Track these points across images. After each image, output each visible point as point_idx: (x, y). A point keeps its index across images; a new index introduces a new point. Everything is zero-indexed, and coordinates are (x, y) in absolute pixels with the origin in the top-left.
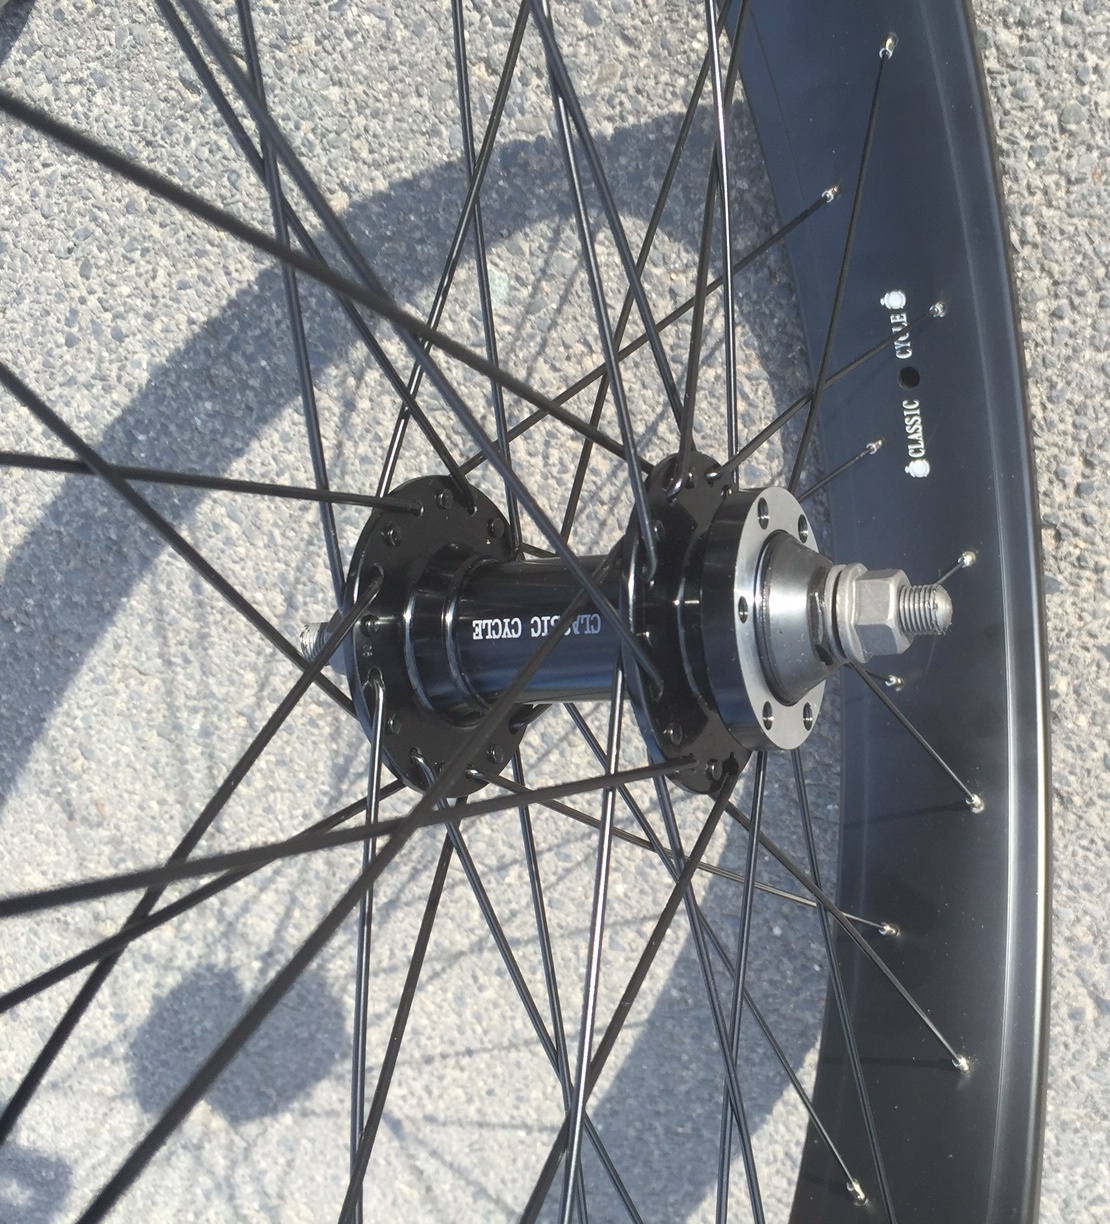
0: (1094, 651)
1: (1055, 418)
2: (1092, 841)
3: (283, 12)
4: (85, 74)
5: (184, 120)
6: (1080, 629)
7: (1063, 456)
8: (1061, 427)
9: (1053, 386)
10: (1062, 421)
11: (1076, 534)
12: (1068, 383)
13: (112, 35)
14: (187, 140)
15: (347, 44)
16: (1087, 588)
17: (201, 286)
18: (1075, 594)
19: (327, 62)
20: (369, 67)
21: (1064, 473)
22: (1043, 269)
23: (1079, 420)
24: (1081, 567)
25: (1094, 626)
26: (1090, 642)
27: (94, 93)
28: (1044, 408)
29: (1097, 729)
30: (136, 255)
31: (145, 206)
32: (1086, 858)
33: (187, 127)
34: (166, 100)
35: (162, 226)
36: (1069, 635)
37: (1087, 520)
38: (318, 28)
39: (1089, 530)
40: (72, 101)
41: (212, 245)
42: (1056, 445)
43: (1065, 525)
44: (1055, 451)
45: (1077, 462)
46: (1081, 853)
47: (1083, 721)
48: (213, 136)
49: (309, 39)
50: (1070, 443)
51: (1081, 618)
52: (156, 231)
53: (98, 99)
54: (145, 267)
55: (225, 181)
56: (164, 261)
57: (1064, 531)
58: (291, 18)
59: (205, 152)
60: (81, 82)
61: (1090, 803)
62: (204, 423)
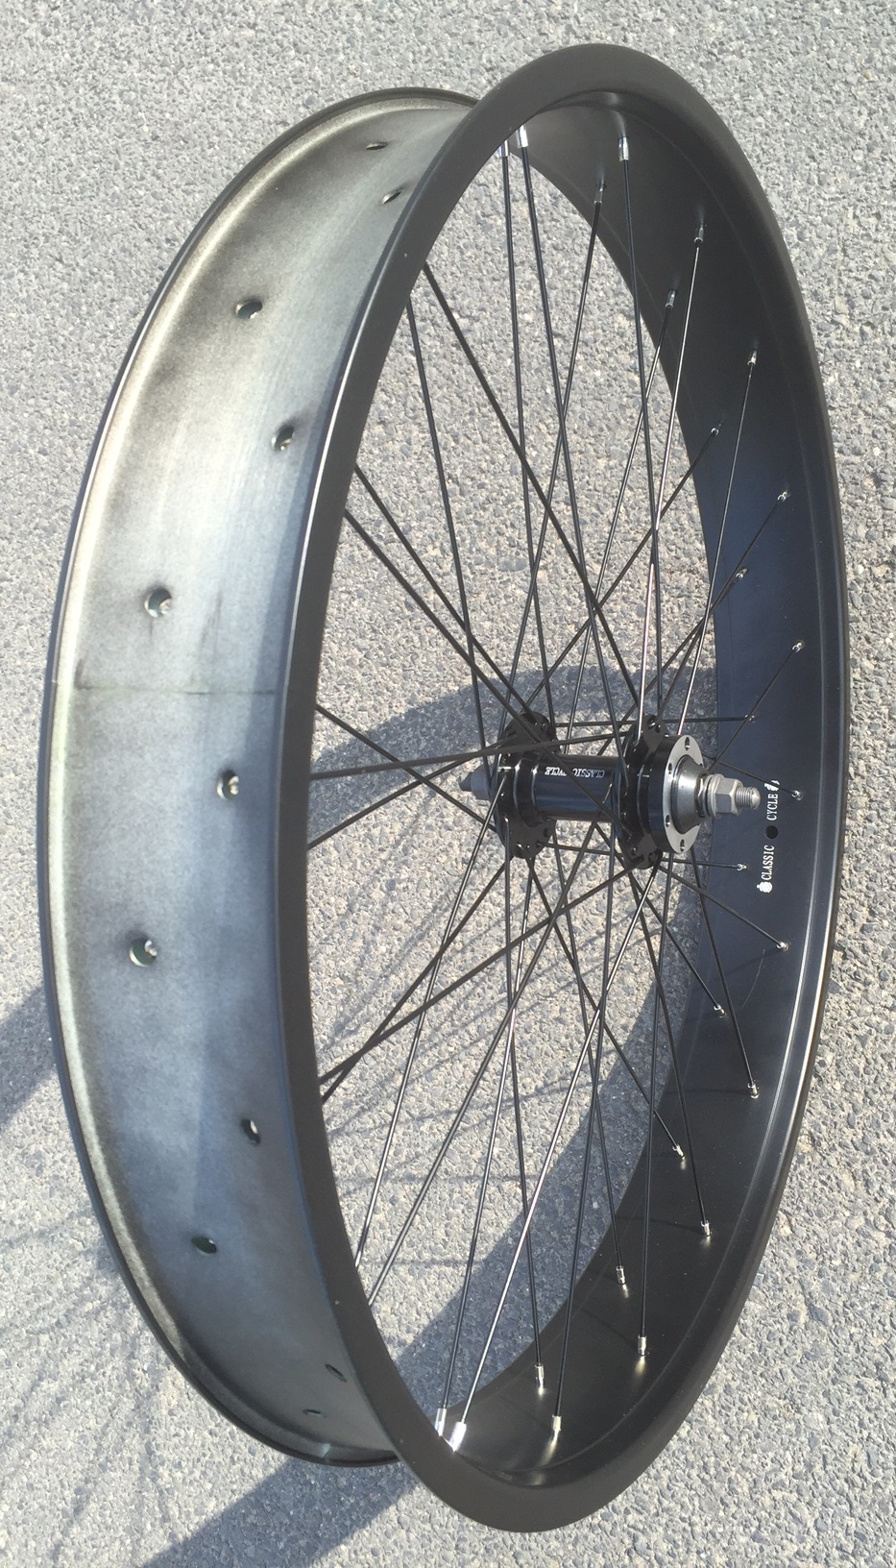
0: (854, 1038)
1: (857, 880)
2: (829, 1178)
3: (474, 579)
4: (353, 589)
5: (399, 622)
6: (847, 1021)
7: (857, 906)
8: (859, 887)
9: (858, 860)
10: (860, 883)
11: (856, 957)
12: (868, 861)
13: (376, 573)
14: (396, 633)
15: (504, 602)
16: (857, 994)
17: (372, 711)
18: (849, 997)
19: (489, 608)
20: (511, 615)
21: (856, 915)
22: (865, 792)
23: (870, 884)
24: (856, 980)
25: (857, 1021)
26: (853, 1032)
27: (354, 599)
28: (851, 873)
29: (846, 1095)
30: (342, 688)
31: (358, 663)
32: (822, 1190)
33: (399, 627)
34: (393, 611)
35: (363, 675)
36: (839, 1024)
37: (865, 950)
38: (491, 590)
39: (865, 956)
40: (340, 601)
41: (388, 690)
42: (854, 897)
43: (850, 950)
44: (853, 901)
45: (865, 911)
46: (820, 1185)
47: (838, 1086)
48: (411, 633)
49: (483, 596)
50: (863, 898)
51: (849, 1014)
52: (359, 677)
53: (355, 603)
54: (344, 695)
55: (409, 658)
56: (357, 694)
57: (849, 953)
58: (478, 583)
59: (404, 641)
60: (349, 593)
61: (833, 1149)
62: (342, 788)
